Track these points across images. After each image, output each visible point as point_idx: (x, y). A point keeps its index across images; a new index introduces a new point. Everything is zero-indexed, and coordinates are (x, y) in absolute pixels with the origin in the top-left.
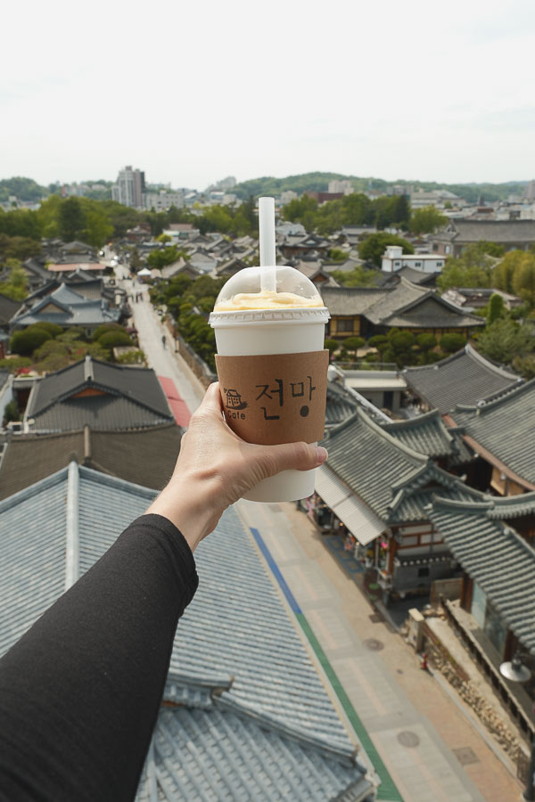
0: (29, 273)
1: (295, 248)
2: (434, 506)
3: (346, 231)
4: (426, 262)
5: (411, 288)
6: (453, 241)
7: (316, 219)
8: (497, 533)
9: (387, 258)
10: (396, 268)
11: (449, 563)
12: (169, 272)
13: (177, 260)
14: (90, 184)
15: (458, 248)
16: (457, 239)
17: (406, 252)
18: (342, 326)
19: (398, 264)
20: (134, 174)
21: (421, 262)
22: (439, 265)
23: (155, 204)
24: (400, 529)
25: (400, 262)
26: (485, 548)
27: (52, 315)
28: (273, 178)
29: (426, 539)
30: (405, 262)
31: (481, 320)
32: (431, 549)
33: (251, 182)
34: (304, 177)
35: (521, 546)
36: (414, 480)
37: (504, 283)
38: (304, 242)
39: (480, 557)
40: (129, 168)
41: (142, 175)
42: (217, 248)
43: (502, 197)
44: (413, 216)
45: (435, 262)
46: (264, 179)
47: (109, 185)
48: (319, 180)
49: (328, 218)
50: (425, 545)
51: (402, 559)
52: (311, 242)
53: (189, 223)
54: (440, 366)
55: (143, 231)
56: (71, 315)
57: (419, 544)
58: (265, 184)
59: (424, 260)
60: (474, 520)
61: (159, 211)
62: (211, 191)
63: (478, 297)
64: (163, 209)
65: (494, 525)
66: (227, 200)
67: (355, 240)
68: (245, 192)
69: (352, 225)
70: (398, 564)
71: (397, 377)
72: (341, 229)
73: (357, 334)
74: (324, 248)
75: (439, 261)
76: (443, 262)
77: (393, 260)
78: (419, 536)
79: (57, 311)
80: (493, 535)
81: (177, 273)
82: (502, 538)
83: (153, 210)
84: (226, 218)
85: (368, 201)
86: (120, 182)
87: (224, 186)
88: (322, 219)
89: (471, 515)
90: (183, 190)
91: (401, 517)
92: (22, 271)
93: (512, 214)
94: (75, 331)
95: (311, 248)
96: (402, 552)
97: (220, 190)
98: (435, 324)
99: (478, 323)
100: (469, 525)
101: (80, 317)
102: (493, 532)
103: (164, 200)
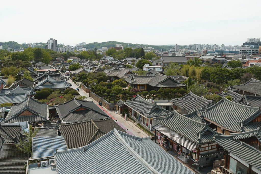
0: (30, 72)
1: (115, 64)
2: (216, 137)
3: (127, 59)
4: (157, 68)
5: (161, 76)
6: (163, 62)
7: (116, 55)
8: (238, 144)
9: (145, 67)
10: (148, 70)
11: (214, 156)
12: (78, 72)
13: (79, 68)
14: (37, 44)
15: (164, 64)
16: (164, 61)
17: (150, 65)
18: (141, 87)
19: (148, 69)
20: (53, 41)
21: (155, 68)
22: (160, 69)
23: (61, 50)
24: (201, 146)
25: (149, 68)
26: (237, 148)
27: (48, 85)
28: (98, 43)
29: (207, 149)
30: (150, 68)
31: (184, 85)
32: (208, 152)
33: (91, 44)
34: (107, 42)
35: (248, 147)
36: (203, 131)
37: (185, 74)
38: (117, 62)
39: (237, 151)
40: (51, 39)
41: (56, 41)
42: (88, 64)
43: (167, 49)
44: (146, 55)
45: (159, 68)
46: (95, 43)
47: (43, 44)
48: (112, 44)
49: (120, 55)
50: (207, 150)
51: (202, 155)
52: (120, 62)
53: (76, 56)
54: (183, 98)
55: (62, 59)
56: (55, 85)
57: (205, 150)
58: (95, 44)
59: (156, 67)
60: (229, 141)
61: (63, 53)
62: (78, 47)
63: (178, 78)
64: (64, 52)
65: (236, 141)
66: (84, 49)
67: (130, 62)
68: (89, 47)
69: (128, 57)
70: (200, 157)
71: (169, 102)
72: (125, 58)
73: (146, 90)
74: (124, 64)
75: (161, 68)
76: (162, 68)
77: (147, 67)
78: (205, 147)
79: (50, 84)
80: (237, 144)
81: (81, 72)
82: (241, 145)
83: (61, 52)
84: (88, 55)
85: (132, 50)
86: (48, 43)
87: (82, 45)
88: (118, 55)
89: (228, 139)
90: (68, 46)
91: (202, 142)
92: (28, 71)
93: (173, 54)
94: (58, 91)
95: (120, 64)
96: (201, 153)
97: (81, 46)
98: (171, 86)
99: (183, 86)
100: (228, 142)
101: (58, 86)
102: (237, 143)
103: (64, 49)
